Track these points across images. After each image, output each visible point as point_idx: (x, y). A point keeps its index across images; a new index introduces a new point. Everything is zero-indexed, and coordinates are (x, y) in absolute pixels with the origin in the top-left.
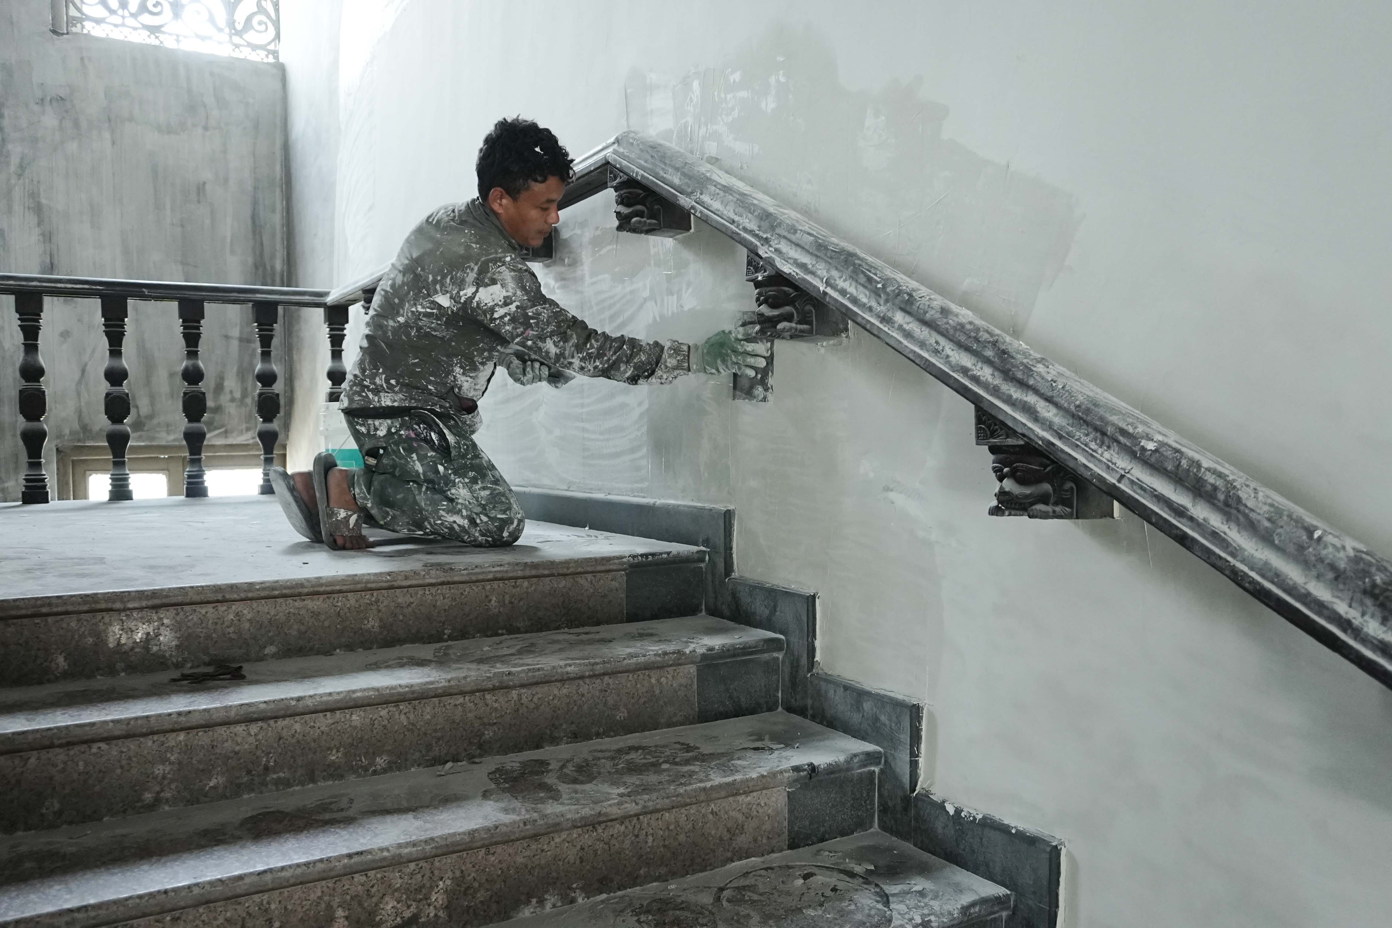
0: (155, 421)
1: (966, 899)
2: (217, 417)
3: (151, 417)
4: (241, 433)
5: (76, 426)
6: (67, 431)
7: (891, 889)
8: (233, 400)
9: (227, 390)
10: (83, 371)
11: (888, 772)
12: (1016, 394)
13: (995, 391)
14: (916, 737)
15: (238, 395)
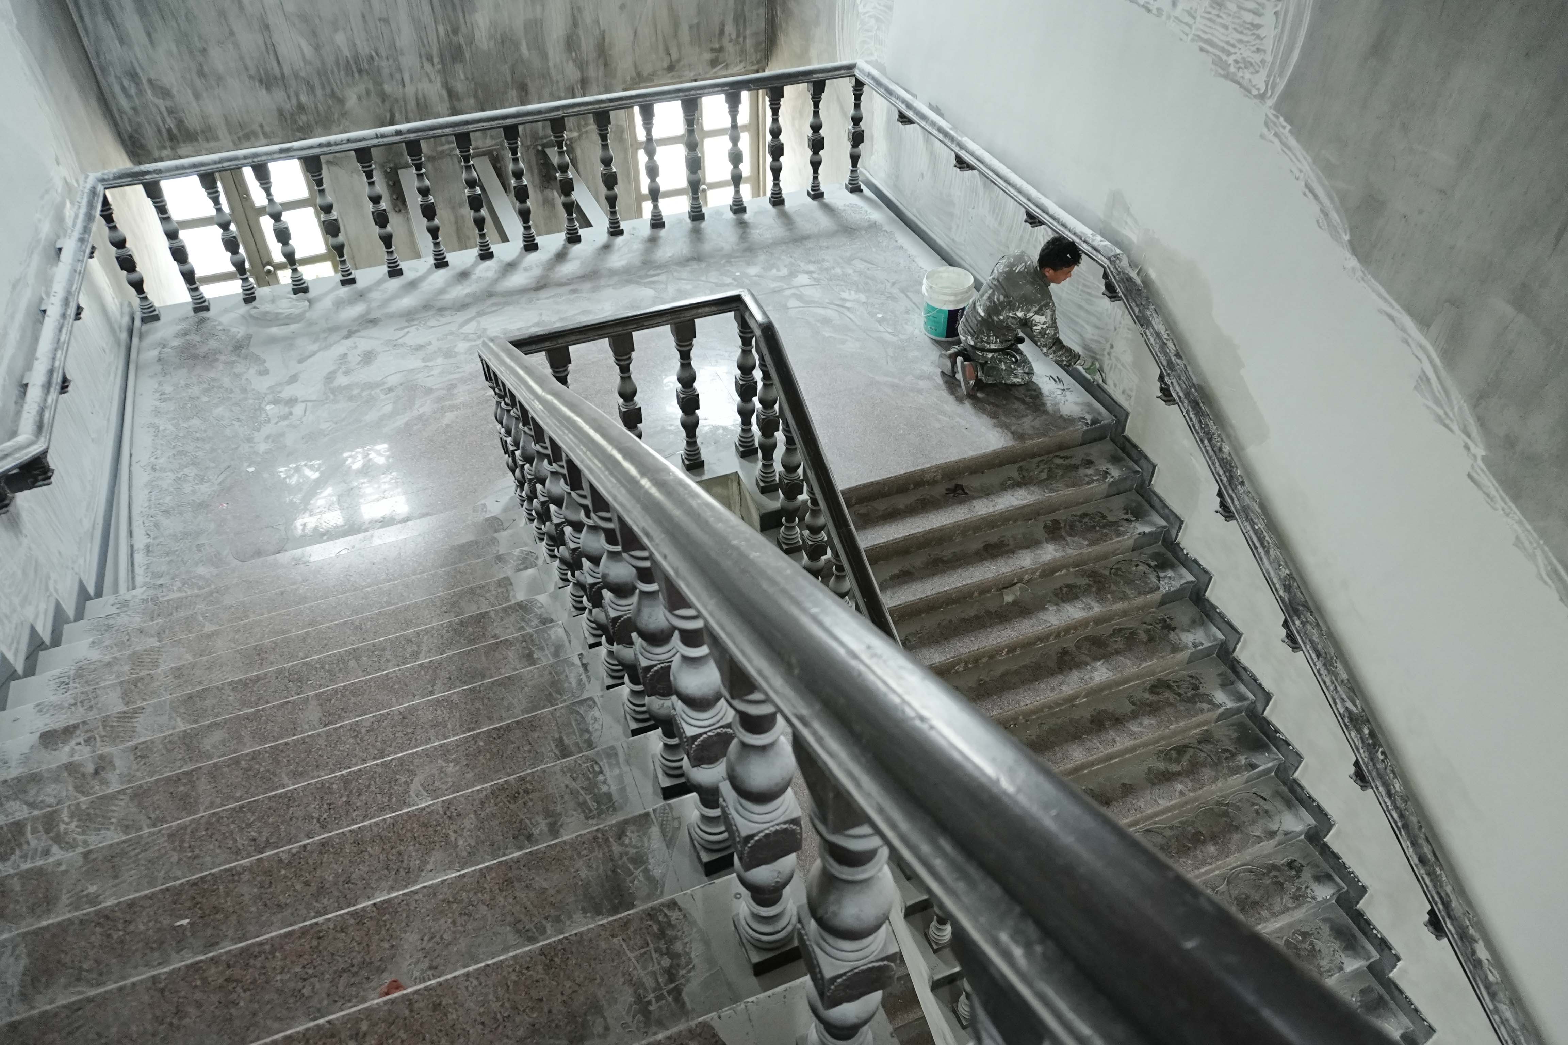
0: (682, 63)
1: (1183, 581)
2: (721, 55)
3: (679, 60)
4: (736, 66)
5: (634, 75)
6: (628, 78)
7: (1162, 575)
8: (731, 41)
9: (727, 33)
10: (636, 33)
11: (1168, 532)
12: (1231, 492)
13: (1225, 488)
14: (1180, 528)
15: (734, 36)
